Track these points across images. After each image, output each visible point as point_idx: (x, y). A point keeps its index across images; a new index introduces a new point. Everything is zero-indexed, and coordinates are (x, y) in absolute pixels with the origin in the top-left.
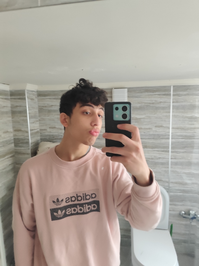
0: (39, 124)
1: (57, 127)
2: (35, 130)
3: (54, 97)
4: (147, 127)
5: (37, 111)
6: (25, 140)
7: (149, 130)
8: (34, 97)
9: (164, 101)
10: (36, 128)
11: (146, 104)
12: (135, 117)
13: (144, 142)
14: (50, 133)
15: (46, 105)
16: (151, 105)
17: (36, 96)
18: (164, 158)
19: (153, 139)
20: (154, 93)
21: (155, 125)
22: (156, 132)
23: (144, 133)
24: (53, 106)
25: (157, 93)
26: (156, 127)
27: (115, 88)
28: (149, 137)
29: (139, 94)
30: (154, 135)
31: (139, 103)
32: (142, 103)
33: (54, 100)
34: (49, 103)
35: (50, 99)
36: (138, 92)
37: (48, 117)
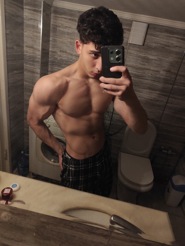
1: (68, 51)
2: (46, 50)
3: (70, 18)
4: (156, 69)
6: (36, 58)
7: (157, 72)
8: (49, 13)
9: (180, 46)
11: (161, 46)
12: (147, 57)
14: (60, 57)
15: (60, 24)
16: (166, 47)
18: (162, 101)
19: (158, 82)
20: (173, 36)
21: (164, 69)
22: (162, 76)
23: (151, 74)
24: (67, 28)
25: (176, 36)
26: (164, 70)
27: (135, 21)
28: (154, 80)
29: (158, 33)
30: (160, 78)
31: (155, 43)
32: (158, 43)
33: (70, 21)
34: (63, 23)
35: (65, 18)
36: (157, 31)
37: (60, 40)
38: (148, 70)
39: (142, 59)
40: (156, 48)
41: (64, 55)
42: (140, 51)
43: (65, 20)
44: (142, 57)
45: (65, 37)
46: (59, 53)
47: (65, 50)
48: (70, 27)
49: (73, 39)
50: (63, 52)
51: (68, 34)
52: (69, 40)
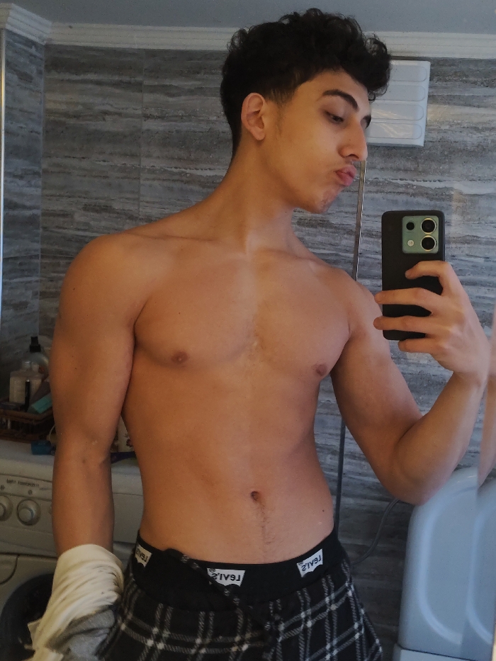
0: (44, 188)
1: (117, 206)
2: (24, 207)
3: (116, 78)
5: (39, 133)
8: (32, 70)
10: (28, 204)
12: (451, 189)
13: (484, 298)
14: (85, 230)
15: (80, 107)
17: (42, 68)
23: (487, 258)
24: (107, 117)
29: (480, 91)
31: (476, 129)
32: (487, 129)
33: (117, 91)
34: (91, 101)
35: (99, 83)
36: (475, 83)
37: (85, 164)
38: (468, 243)
39: (431, 199)
40: (484, 149)
41: (103, 223)
42: (416, 170)
43: (98, 89)
44: (431, 192)
45: (102, 153)
46: (79, 217)
47: (102, 202)
48: (121, 111)
49: (133, 156)
50: (97, 211)
51: (114, 138)
52: (119, 162)
